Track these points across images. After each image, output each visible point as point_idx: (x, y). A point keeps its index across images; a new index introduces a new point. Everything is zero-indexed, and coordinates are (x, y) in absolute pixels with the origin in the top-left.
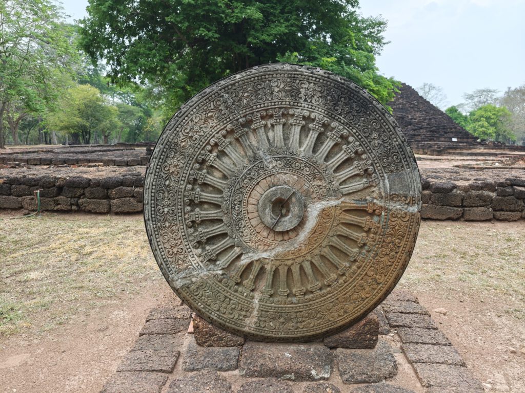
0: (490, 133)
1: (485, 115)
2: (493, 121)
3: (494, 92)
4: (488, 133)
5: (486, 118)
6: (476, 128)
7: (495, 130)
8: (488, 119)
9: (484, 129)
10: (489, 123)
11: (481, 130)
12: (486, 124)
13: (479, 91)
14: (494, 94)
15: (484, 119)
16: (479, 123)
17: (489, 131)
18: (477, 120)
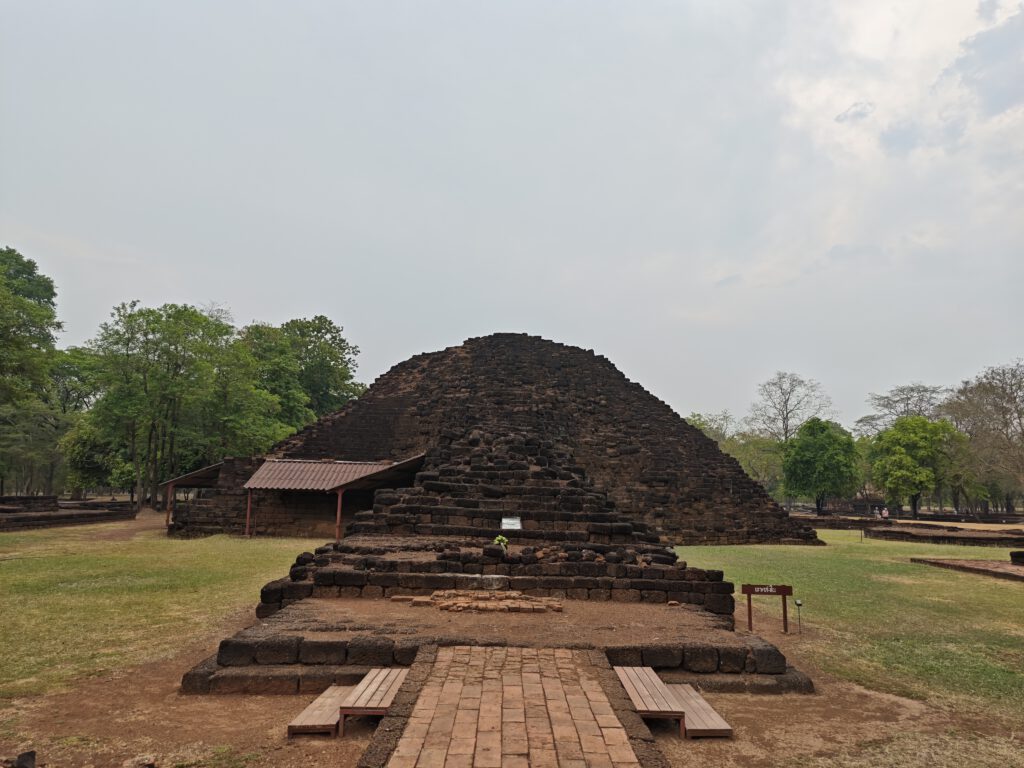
0: (921, 482)
1: (904, 440)
2: (922, 453)
3: (933, 391)
4: (917, 482)
5: (906, 446)
6: (887, 470)
7: (932, 475)
8: (911, 447)
9: (904, 472)
10: (914, 457)
11: (899, 473)
12: (908, 460)
13: (902, 390)
14: (934, 395)
15: (903, 450)
16: (893, 458)
17: (918, 478)
18: (888, 451)
